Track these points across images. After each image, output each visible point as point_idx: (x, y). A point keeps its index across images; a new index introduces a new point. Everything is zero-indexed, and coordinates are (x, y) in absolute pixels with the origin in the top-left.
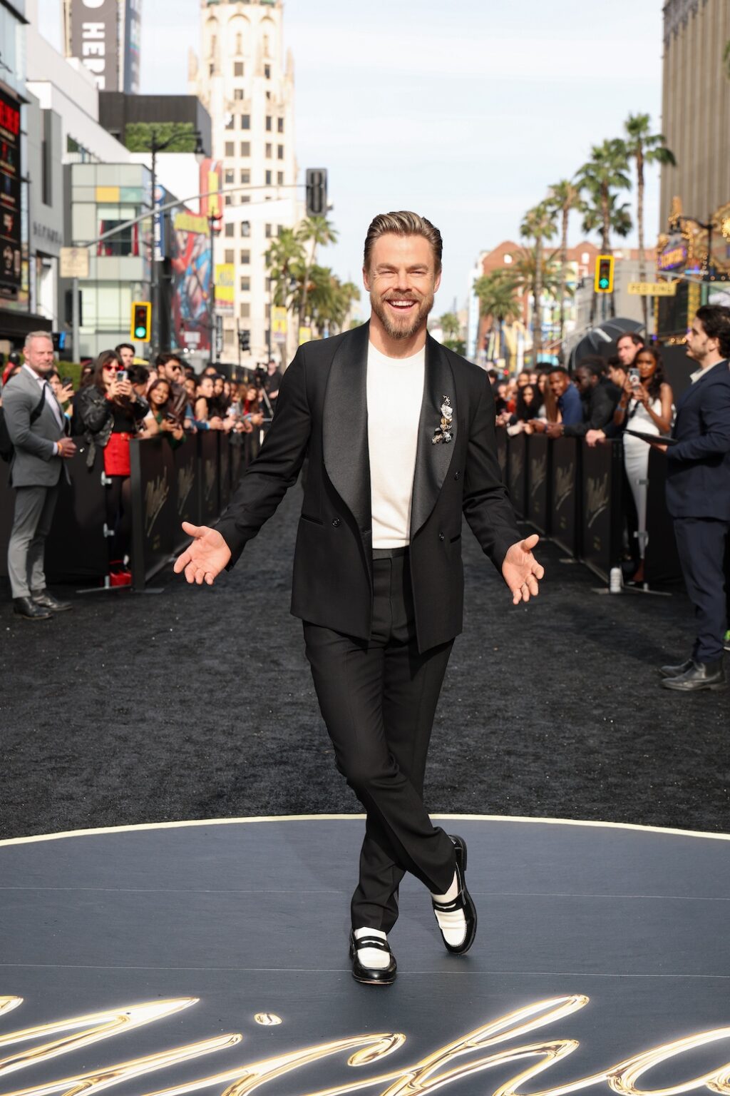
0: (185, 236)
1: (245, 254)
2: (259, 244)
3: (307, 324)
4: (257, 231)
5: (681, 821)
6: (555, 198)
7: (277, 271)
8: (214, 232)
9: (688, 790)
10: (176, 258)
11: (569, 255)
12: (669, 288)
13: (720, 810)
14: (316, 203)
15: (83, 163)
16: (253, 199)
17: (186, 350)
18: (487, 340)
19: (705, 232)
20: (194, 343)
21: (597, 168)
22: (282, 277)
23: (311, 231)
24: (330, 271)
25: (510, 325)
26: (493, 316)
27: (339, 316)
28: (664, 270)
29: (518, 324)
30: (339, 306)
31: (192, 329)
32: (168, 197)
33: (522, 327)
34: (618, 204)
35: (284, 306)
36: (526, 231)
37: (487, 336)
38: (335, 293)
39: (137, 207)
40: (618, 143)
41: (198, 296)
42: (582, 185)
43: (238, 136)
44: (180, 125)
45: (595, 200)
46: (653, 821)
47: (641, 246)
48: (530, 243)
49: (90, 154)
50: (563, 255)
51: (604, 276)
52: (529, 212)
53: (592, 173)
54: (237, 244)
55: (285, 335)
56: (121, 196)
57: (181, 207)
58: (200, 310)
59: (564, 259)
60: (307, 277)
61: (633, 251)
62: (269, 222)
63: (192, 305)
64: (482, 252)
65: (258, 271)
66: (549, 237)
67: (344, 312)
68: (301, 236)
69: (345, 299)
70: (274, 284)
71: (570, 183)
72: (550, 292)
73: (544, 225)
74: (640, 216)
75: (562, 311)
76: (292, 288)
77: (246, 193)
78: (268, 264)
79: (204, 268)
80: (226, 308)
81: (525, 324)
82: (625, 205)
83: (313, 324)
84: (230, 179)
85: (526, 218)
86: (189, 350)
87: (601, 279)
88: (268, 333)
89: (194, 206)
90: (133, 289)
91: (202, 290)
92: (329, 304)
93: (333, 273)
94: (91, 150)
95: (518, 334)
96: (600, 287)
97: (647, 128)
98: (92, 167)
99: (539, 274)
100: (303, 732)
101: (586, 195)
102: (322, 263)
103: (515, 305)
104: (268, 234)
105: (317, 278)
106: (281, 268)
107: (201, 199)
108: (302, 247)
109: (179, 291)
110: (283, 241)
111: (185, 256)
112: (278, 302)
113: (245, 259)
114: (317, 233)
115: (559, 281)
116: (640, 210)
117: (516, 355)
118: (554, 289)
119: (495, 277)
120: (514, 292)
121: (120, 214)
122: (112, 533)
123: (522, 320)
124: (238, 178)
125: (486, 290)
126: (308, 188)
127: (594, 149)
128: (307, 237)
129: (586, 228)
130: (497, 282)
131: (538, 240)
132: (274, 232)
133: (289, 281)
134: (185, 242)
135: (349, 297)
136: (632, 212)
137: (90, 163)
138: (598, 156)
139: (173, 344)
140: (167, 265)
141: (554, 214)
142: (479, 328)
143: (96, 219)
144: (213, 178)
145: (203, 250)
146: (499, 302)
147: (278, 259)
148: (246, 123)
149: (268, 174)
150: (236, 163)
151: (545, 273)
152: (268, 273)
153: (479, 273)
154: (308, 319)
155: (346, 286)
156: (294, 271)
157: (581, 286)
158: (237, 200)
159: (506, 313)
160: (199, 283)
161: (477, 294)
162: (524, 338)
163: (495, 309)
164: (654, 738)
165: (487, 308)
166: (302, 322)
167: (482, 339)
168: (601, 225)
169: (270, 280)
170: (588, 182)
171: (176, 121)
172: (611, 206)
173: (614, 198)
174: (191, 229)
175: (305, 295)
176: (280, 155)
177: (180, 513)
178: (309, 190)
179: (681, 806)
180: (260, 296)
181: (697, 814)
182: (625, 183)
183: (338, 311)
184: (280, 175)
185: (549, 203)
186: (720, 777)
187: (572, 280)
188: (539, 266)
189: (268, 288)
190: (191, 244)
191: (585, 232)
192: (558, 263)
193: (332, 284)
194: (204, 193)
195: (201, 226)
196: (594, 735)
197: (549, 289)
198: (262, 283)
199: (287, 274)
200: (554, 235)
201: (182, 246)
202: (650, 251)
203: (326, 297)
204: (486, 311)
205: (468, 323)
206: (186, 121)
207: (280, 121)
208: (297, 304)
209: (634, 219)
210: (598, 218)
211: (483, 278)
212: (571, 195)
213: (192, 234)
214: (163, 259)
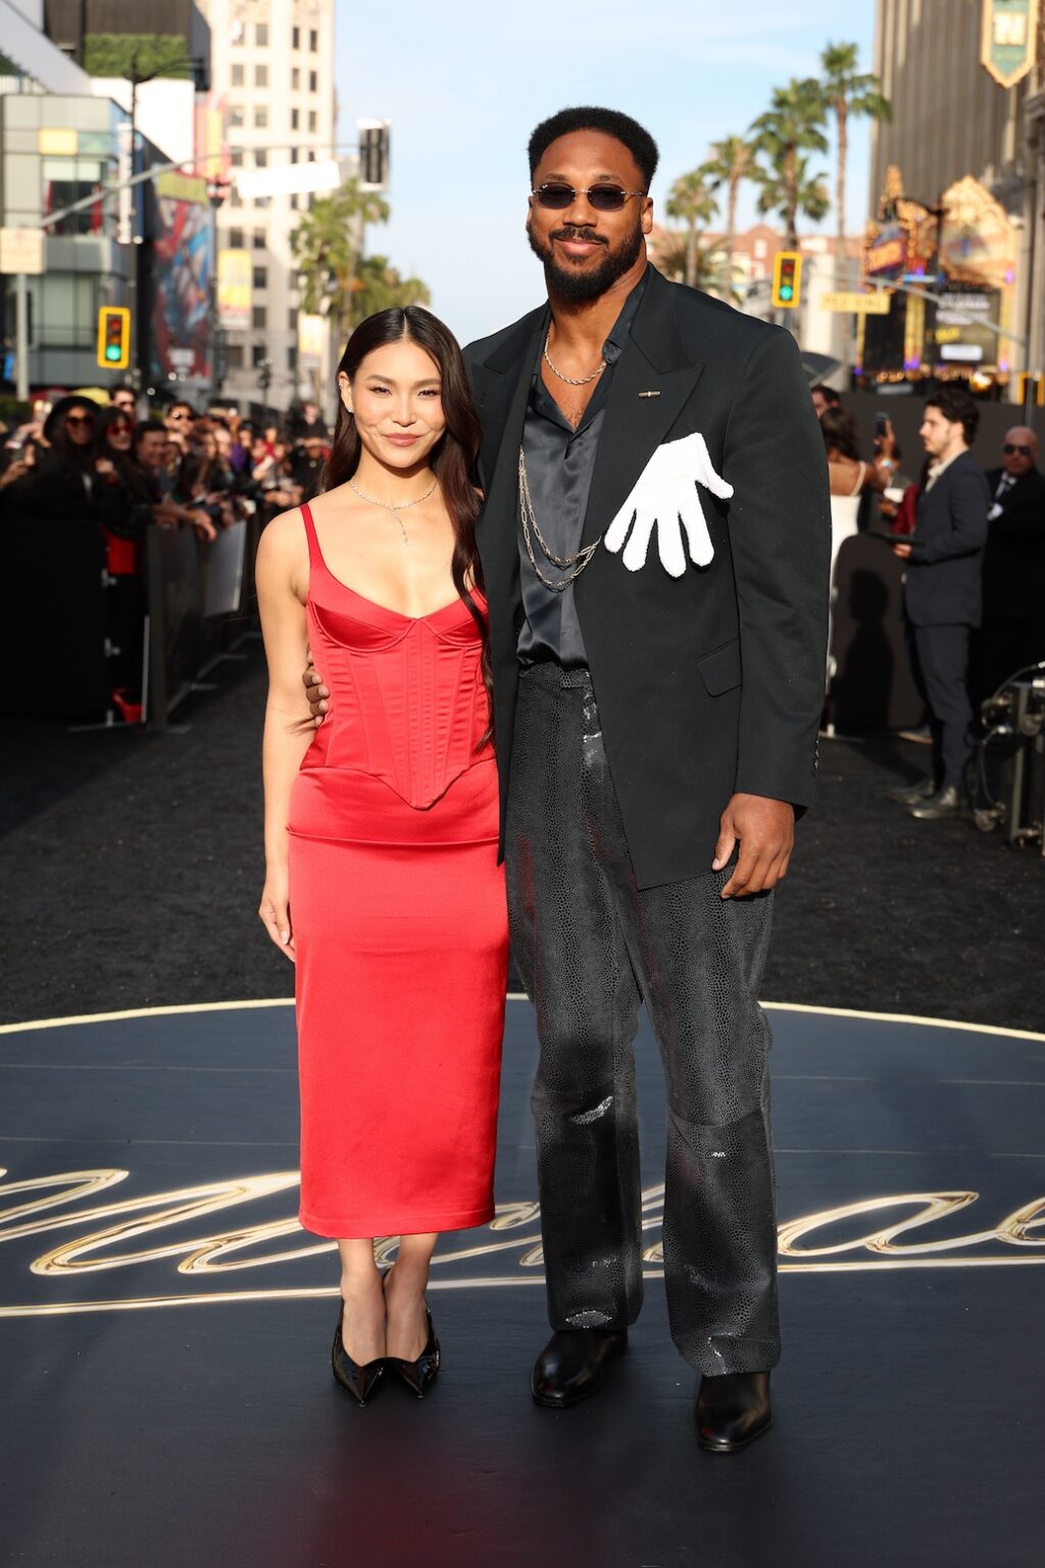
0: (173, 206)
1: (259, 235)
2: (279, 224)
4: (278, 202)
6: (717, 163)
7: (308, 261)
8: (217, 202)
10: (161, 239)
11: (735, 244)
12: (880, 304)
14: (374, 171)
15: (21, 93)
16: (272, 158)
17: (172, 376)
19: (933, 220)
20: (184, 365)
21: (780, 119)
22: (316, 270)
23: (356, 202)
24: (385, 261)
28: (873, 274)
31: (182, 346)
32: (147, 146)
34: (810, 174)
35: (317, 313)
36: (673, 209)
38: (392, 294)
39: (103, 162)
40: (810, 85)
41: (193, 294)
42: (759, 145)
43: (251, 56)
44: (165, 38)
45: (776, 166)
47: (842, 234)
48: (680, 226)
49: (33, 80)
50: (727, 243)
51: (787, 281)
52: (678, 181)
53: (772, 127)
54: (248, 217)
56: (80, 144)
57: (167, 162)
59: (729, 251)
60: (351, 271)
61: (830, 240)
62: (296, 190)
63: (182, 308)
65: (280, 260)
66: (707, 218)
68: (343, 209)
70: (303, 281)
71: (740, 141)
73: (699, 201)
74: (840, 194)
76: (330, 287)
77: (261, 143)
78: (295, 249)
79: (201, 254)
80: (235, 316)
82: (821, 175)
84: (237, 121)
85: (673, 190)
86: (178, 375)
87: (782, 285)
88: (293, 353)
89: (185, 161)
90: (95, 283)
91: (198, 287)
93: (390, 265)
94: (34, 73)
96: (781, 298)
97: (852, 65)
98: (33, 101)
99: (692, 273)
101: (764, 160)
104: (294, 204)
105: (367, 272)
106: (314, 256)
108: (346, 227)
109: (163, 288)
110: (319, 217)
111: (171, 236)
112: (311, 309)
113: (260, 244)
114: (365, 205)
115: (724, 283)
116: (841, 184)
121: (77, 171)
122: (117, 651)
124: (249, 119)
126: (362, 148)
127: (777, 91)
128: (351, 212)
129: (763, 207)
131: (692, 221)
132: (303, 203)
133: (325, 275)
134: (173, 214)
136: (829, 186)
137: (31, 94)
138: (781, 102)
139: (156, 367)
140: (146, 251)
141: (717, 185)
143: (42, 179)
144: (214, 119)
145: (199, 228)
147: (310, 244)
148: (262, 39)
149: (295, 114)
150: (248, 97)
151: (702, 272)
152: (296, 264)
155: (409, 284)
156: (333, 261)
157: (752, 292)
158: (249, 157)
160: (192, 277)
168: (784, 204)
169: (297, 274)
170: (766, 141)
171: (160, 31)
172: (800, 175)
173: (804, 163)
174: (182, 195)
175: (348, 299)
176: (313, 86)
178: (364, 153)
180: (281, 297)
182: (821, 144)
184: (313, 116)
185: (708, 168)
186: (906, 957)
187: (741, 282)
188: (692, 261)
189: (294, 286)
190: (181, 217)
191: (761, 212)
192: (722, 256)
193: (389, 278)
195: (197, 192)
198: (287, 279)
199: (323, 266)
200: (713, 215)
201: (169, 221)
202: (855, 241)
206: (174, 32)
207: (314, 35)
208: (336, 310)
209: (831, 196)
210: (780, 193)
212: (741, 157)
213: (183, 203)
214: (138, 240)
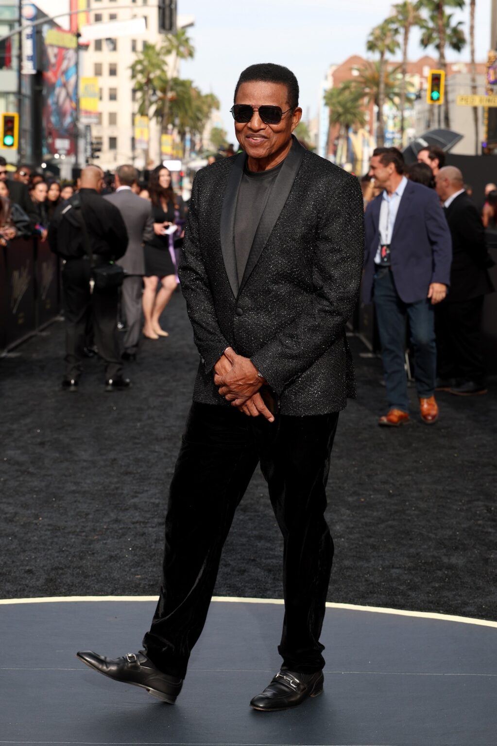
0: (56, 50)
1: (113, 67)
2: (125, 58)
3: (170, 131)
4: (124, 46)
5: (398, 601)
6: (396, 17)
7: (139, 83)
8: (84, 47)
9: (413, 572)
10: (48, 70)
11: (408, 68)
12: (495, 101)
13: (436, 590)
14: (167, 22)
16: (119, 17)
17: (57, 156)
18: (335, 146)
20: (64, 149)
22: (145, 88)
23: (173, 46)
24: (191, 82)
25: (355, 132)
26: (341, 124)
27: (199, 124)
28: (493, 83)
29: (363, 132)
30: (199, 115)
31: (62, 137)
32: (39, 14)
33: (367, 135)
34: (453, 23)
35: (147, 115)
36: (371, 47)
37: (336, 142)
38: (196, 103)
39: (11, 24)
41: (68, 106)
42: (420, 4)
45: (432, 18)
46: (372, 601)
47: (473, 61)
48: (375, 57)
50: (403, 68)
51: (436, 88)
52: (374, 29)
54: (106, 57)
55: (148, 143)
57: (52, 23)
58: (68, 120)
59: (404, 72)
60: (168, 88)
61: (466, 65)
62: (135, 37)
63: (61, 114)
64: (332, 65)
65: (124, 83)
66: (392, 51)
67: (204, 121)
68: (164, 51)
69: (205, 108)
70: (139, 95)
72: (394, 103)
73: (388, 41)
74: (472, 34)
75: (403, 120)
76: (154, 98)
77: (113, 11)
78: (133, 76)
79: (72, 80)
80: (90, 117)
81: (370, 132)
82: (460, 23)
83: (176, 132)
85: (372, 34)
86: (60, 155)
87: (432, 91)
88: (133, 140)
89: (64, 23)
90: (7, 98)
91: (71, 100)
92: (190, 113)
93: (194, 85)
95: (364, 141)
96: (432, 99)
99: (382, 86)
100: (78, 519)
101: (425, 13)
102: (183, 77)
103: (362, 114)
104: (134, 49)
105: (179, 89)
106: (144, 80)
107: (71, 15)
108: (165, 63)
109: (50, 101)
110: (147, 56)
111: (54, 69)
112: (142, 112)
113: (113, 72)
114: (177, 48)
115: (402, 92)
116: (472, 28)
117: (362, 161)
118: (397, 100)
119: (346, 88)
120: (360, 102)
123: (367, 128)
125: (335, 100)
126: (160, 8)
128: (169, 52)
129: (425, 42)
130: (347, 93)
131: (382, 54)
132: (140, 47)
133: (151, 92)
134: (56, 56)
135: (210, 107)
136: (465, 29)
139: (45, 150)
140: (38, 78)
141: (396, 31)
142: (329, 135)
145: (70, 65)
146: (347, 111)
147: (142, 72)
151: (388, 86)
152: (133, 85)
153: (329, 84)
154: (170, 127)
155: (207, 96)
156: (157, 83)
157: (419, 97)
158: (106, 17)
159: (353, 122)
160: (68, 94)
161: (326, 104)
162: (368, 145)
163: (342, 119)
164: (395, 523)
165: (335, 116)
166: (164, 130)
167: (331, 146)
168: (437, 41)
169: (134, 91)
172: (447, 25)
173: (450, 16)
174: (61, 44)
175: (168, 104)
177: (14, 311)
178: (161, 11)
179: (402, 588)
180: (126, 106)
181: (413, 594)
182: (460, 3)
183: (198, 119)
185: (388, 21)
186: (445, 560)
187: (412, 91)
188: (383, 79)
189: (134, 99)
190: (61, 58)
191: (422, 48)
192: (400, 76)
193: (193, 93)
194: (74, 11)
195: (70, 41)
196: (342, 521)
197: (391, 100)
198: (129, 94)
199: (150, 85)
200: (396, 50)
201: (53, 60)
202: (480, 65)
203: (187, 106)
204: (335, 119)
205: (318, 129)
208: (159, 113)
209: (467, 36)
210: (435, 35)
211: (333, 89)
212: (411, 14)
213: (62, 49)
214: (33, 72)
